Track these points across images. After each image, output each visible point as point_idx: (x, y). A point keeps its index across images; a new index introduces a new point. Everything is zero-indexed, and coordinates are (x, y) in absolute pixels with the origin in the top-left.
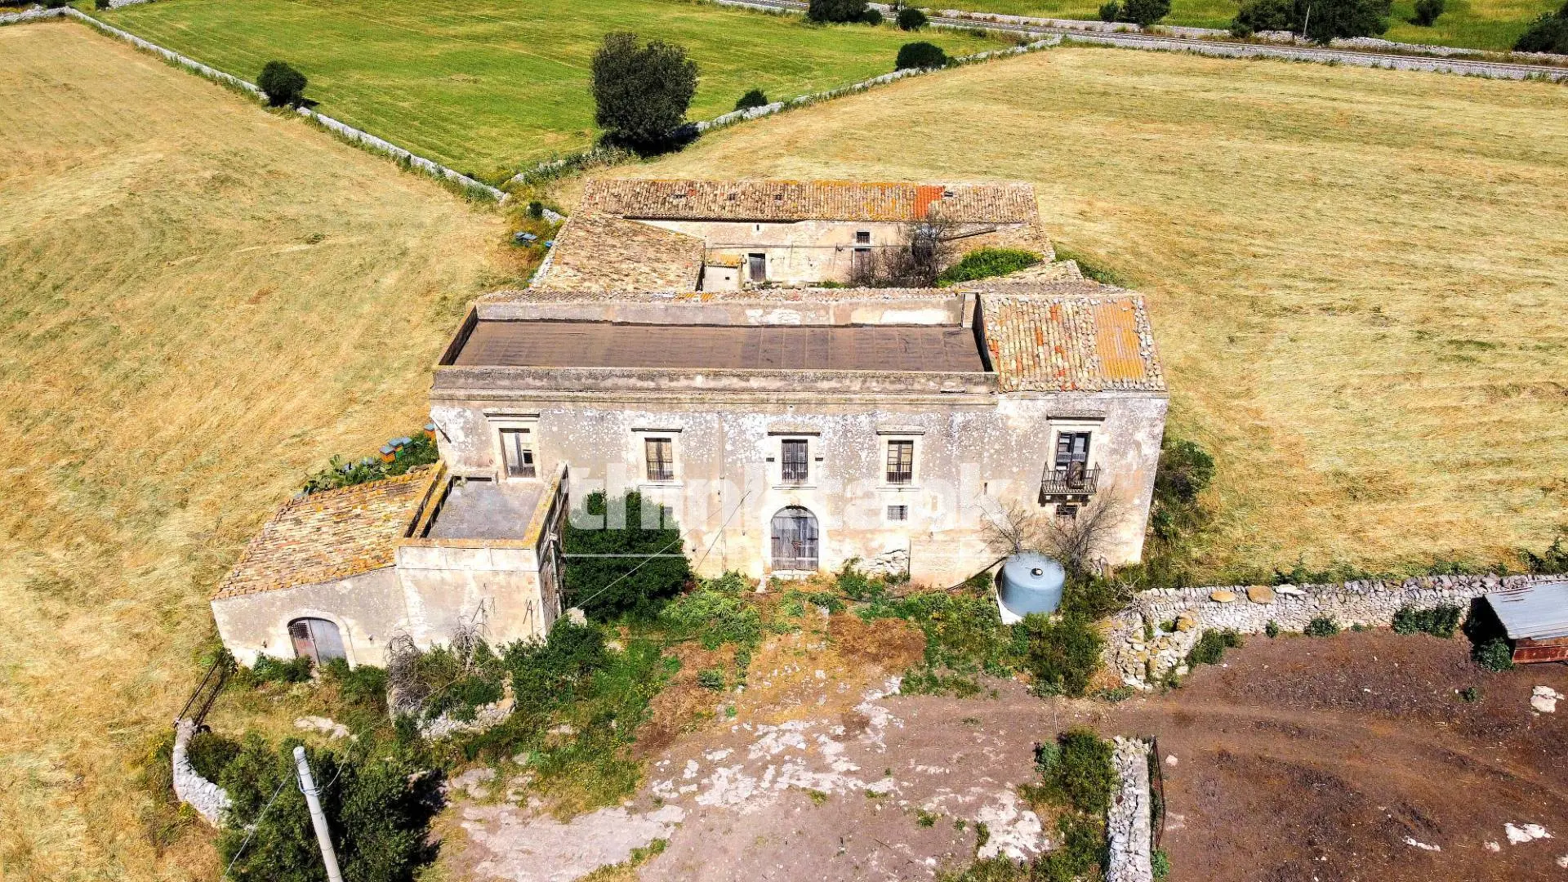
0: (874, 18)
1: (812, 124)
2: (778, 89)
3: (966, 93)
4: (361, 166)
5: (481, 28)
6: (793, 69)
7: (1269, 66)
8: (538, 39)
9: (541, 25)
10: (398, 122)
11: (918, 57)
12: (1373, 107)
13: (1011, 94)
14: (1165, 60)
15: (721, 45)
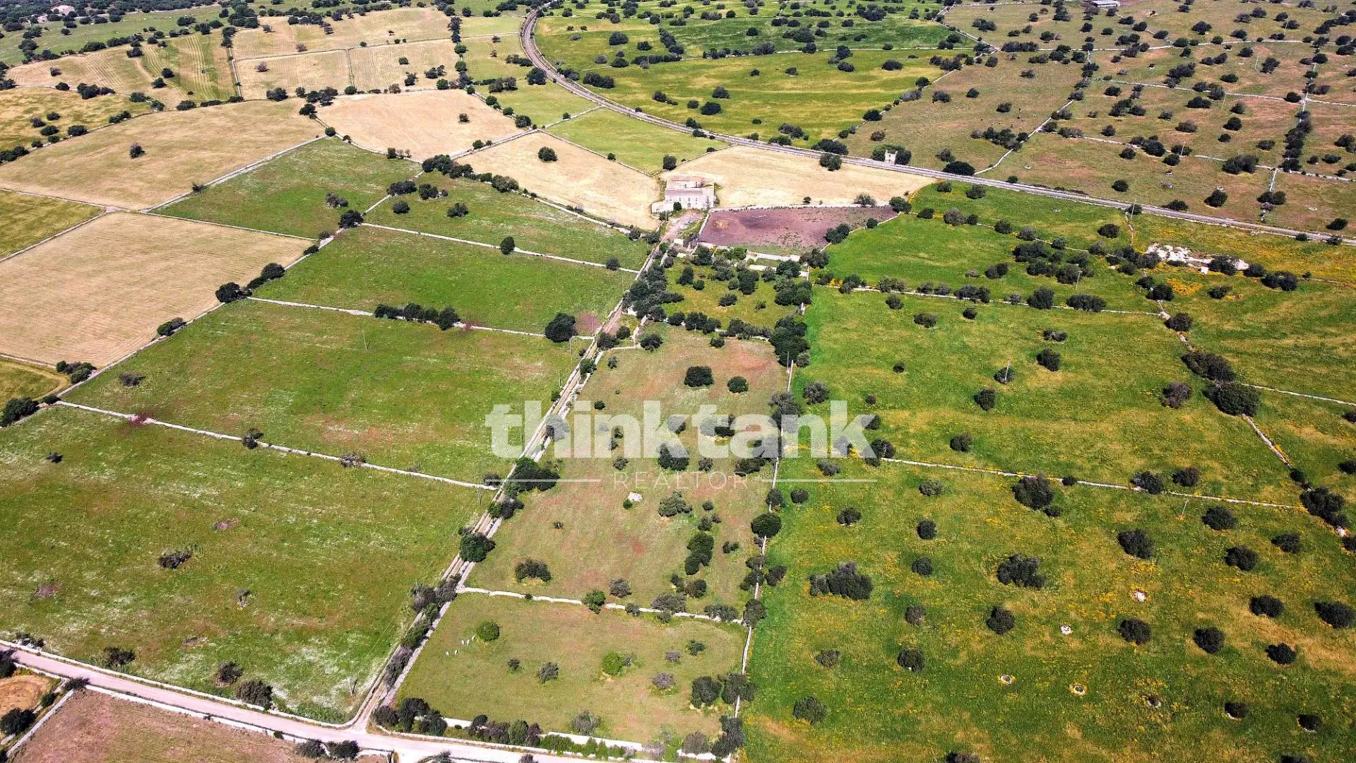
0: (705, 136)
1: (691, 164)
2: (687, 156)
3: (716, 158)
4: (632, 172)
5: (629, 137)
6: (689, 151)
7: (770, 152)
8: (642, 141)
9: (640, 136)
10: (631, 163)
11: (710, 150)
12: (776, 162)
13: (723, 158)
14: (753, 150)
15: (677, 144)
